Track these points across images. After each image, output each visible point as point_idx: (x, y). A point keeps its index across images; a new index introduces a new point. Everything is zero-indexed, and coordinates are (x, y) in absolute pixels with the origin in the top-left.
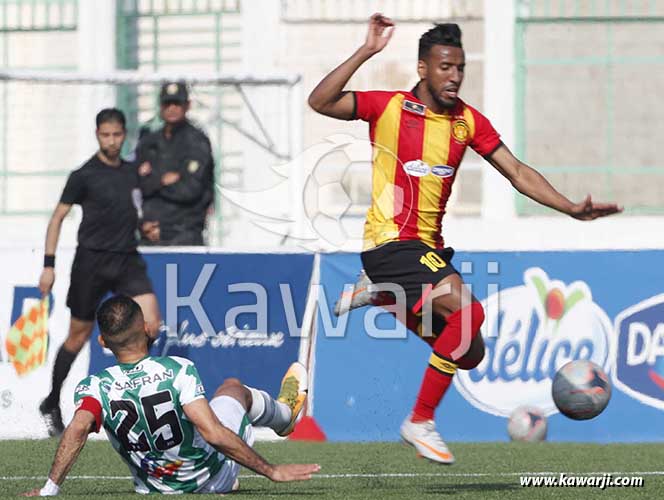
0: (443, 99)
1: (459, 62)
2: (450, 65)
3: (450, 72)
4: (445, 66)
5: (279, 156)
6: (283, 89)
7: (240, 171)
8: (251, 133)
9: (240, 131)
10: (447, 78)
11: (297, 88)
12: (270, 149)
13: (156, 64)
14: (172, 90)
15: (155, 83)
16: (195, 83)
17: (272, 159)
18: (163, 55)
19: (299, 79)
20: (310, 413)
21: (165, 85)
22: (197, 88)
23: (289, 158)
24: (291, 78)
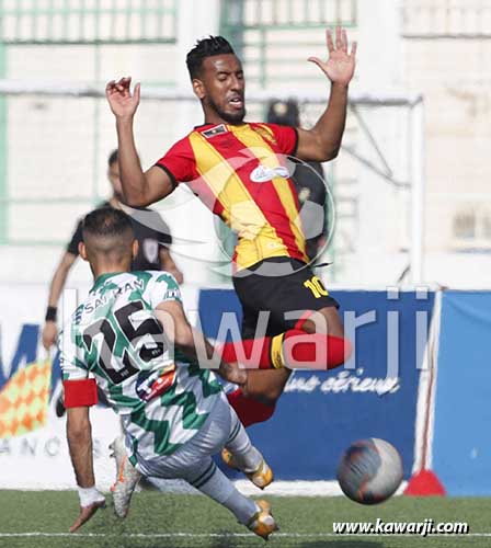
0: (228, 112)
1: (235, 68)
2: (228, 74)
3: (229, 82)
4: (222, 76)
5: (398, 185)
6: (403, 111)
7: (355, 201)
8: (368, 158)
9: (356, 156)
10: (228, 88)
11: (418, 108)
12: (388, 177)
13: (263, 80)
14: (281, 109)
15: (262, 102)
16: (307, 102)
17: (390, 187)
18: (271, 70)
19: (420, 99)
20: (428, 466)
21: (272, 104)
22: (309, 108)
23: (408, 185)
24: (412, 98)
